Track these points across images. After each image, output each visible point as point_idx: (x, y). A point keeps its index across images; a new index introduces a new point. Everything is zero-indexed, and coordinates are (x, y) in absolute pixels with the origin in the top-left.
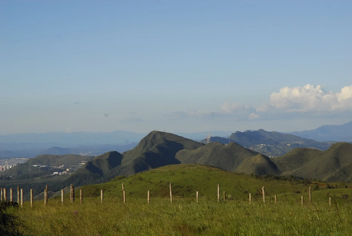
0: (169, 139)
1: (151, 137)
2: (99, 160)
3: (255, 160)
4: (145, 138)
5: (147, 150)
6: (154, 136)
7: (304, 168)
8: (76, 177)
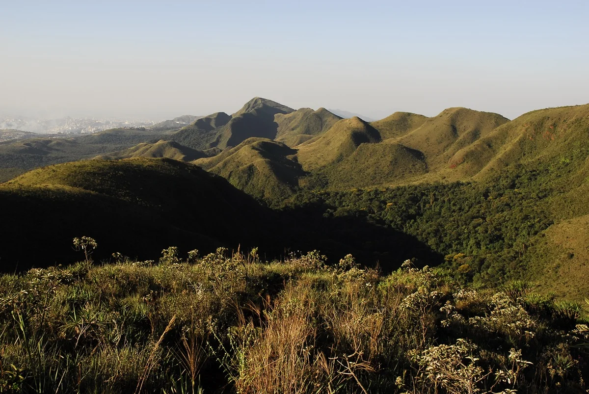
0: (268, 104)
1: (253, 102)
2: (208, 119)
3: (350, 123)
4: (248, 103)
5: (248, 112)
6: (256, 101)
7: (411, 136)
8: (185, 132)
